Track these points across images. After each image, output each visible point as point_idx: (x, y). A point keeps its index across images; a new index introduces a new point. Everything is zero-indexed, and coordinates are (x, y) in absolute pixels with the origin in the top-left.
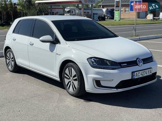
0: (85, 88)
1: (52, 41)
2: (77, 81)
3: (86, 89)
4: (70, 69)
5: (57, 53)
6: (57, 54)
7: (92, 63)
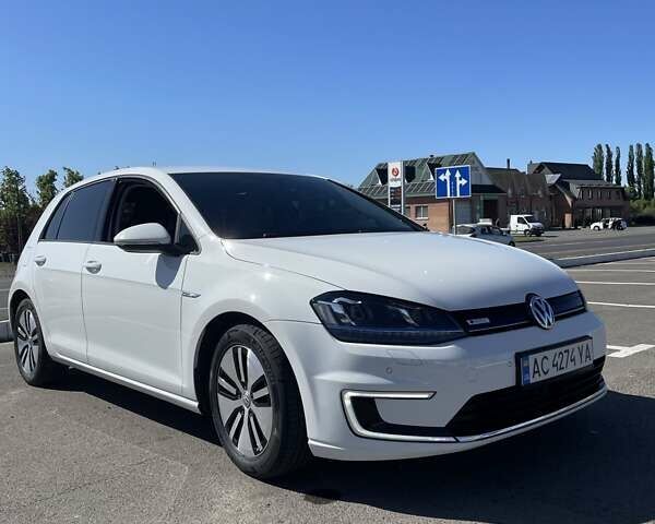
0: (307, 439)
1: (168, 241)
2: (271, 408)
3: (310, 442)
4: (240, 350)
5: (186, 290)
6: (187, 295)
7: (333, 321)
